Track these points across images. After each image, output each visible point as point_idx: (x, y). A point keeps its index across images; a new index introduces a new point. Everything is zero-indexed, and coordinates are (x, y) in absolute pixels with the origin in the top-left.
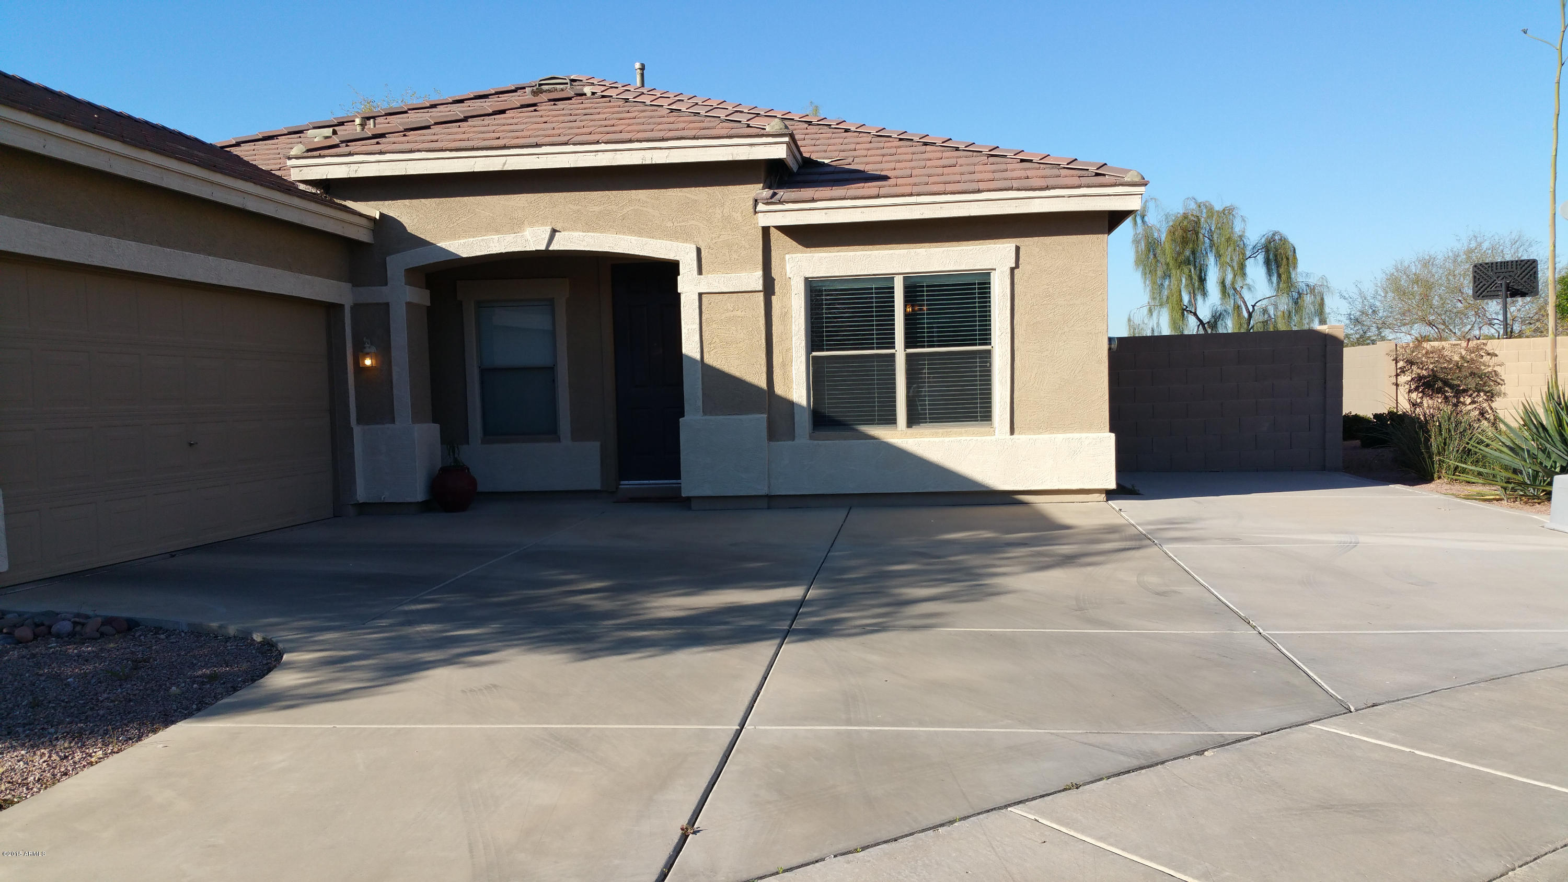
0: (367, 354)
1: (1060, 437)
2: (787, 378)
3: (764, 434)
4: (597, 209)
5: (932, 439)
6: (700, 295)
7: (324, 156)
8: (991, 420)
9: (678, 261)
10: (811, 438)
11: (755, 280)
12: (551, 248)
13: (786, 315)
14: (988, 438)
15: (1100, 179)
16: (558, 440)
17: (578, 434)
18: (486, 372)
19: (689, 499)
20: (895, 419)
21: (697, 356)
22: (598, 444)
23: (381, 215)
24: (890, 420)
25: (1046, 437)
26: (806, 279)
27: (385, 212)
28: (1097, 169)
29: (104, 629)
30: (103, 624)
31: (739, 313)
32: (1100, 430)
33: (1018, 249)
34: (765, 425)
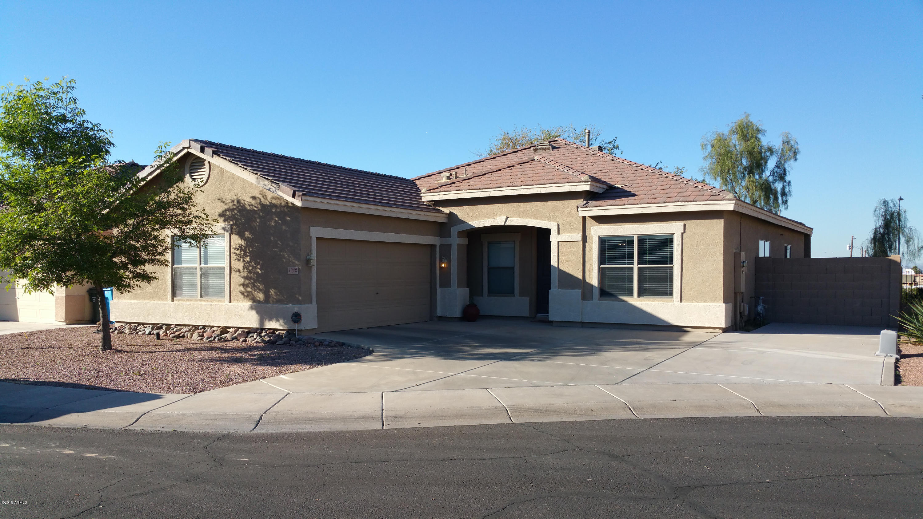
0: (443, 263)
1: (701, 304)
2: (590, 275)
3: (580, 297)
4: (523, 209)
5: (647, 303)
6: (558, 242)
7: (432, 193)
8: (672, 296)
9: (551, 229)
10: (599, 300)
11: (578, 236)
12: (506, 224)
13: (591, 250)
14: (670, 303)
15: (719, 197)
16: (514, 296)
17: (522, 294)
18: (489, 269)
19: (552, 322)
20: (633, 294)
21: (556, 266)
22: (528, 298)
23: (450, 212)
24: (631, 294)
25: (695, 304)
26: (599, 236)
27: (452, 211)
28: (719, 192)
29: (336, 344)
30: (336, 343)
31: (572, 249)
32: (719, 302)
33: (685, 225)
34: (580, 294)
